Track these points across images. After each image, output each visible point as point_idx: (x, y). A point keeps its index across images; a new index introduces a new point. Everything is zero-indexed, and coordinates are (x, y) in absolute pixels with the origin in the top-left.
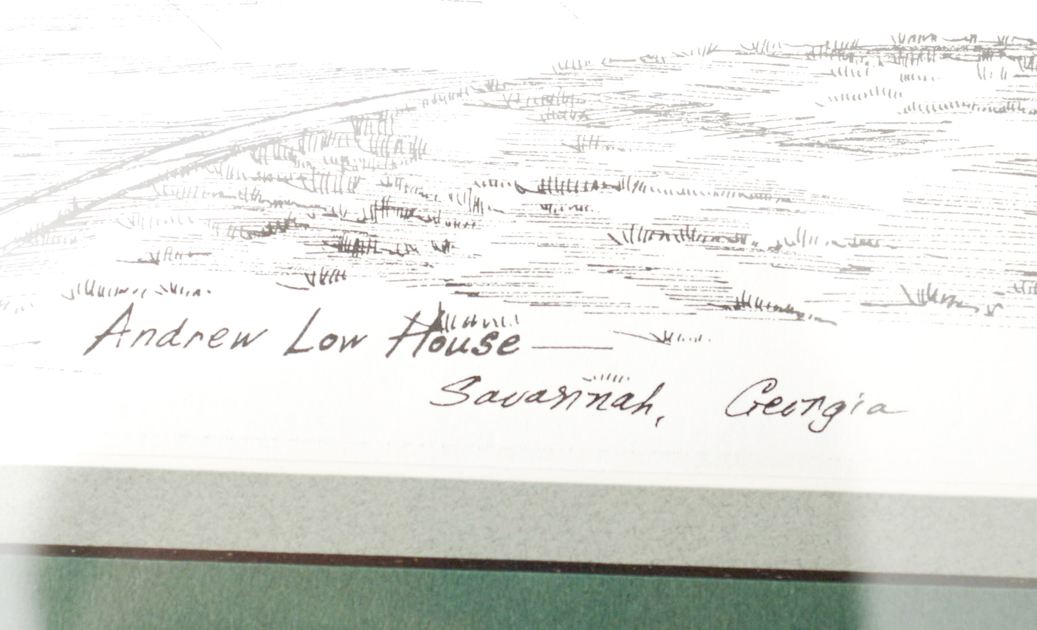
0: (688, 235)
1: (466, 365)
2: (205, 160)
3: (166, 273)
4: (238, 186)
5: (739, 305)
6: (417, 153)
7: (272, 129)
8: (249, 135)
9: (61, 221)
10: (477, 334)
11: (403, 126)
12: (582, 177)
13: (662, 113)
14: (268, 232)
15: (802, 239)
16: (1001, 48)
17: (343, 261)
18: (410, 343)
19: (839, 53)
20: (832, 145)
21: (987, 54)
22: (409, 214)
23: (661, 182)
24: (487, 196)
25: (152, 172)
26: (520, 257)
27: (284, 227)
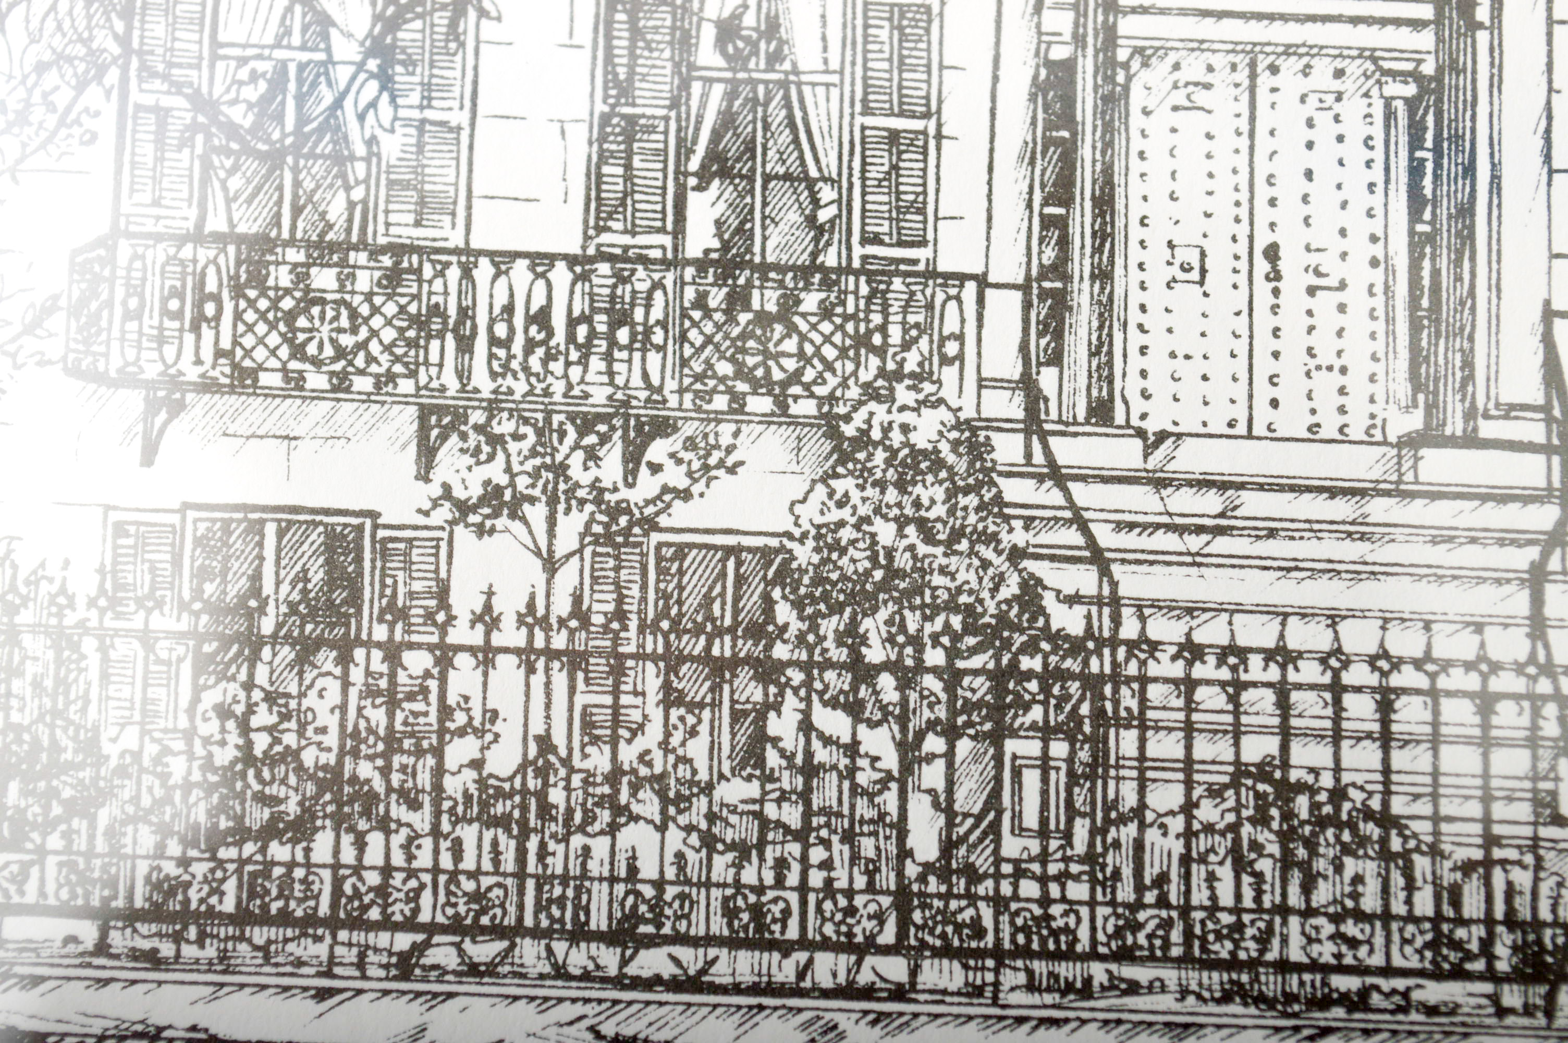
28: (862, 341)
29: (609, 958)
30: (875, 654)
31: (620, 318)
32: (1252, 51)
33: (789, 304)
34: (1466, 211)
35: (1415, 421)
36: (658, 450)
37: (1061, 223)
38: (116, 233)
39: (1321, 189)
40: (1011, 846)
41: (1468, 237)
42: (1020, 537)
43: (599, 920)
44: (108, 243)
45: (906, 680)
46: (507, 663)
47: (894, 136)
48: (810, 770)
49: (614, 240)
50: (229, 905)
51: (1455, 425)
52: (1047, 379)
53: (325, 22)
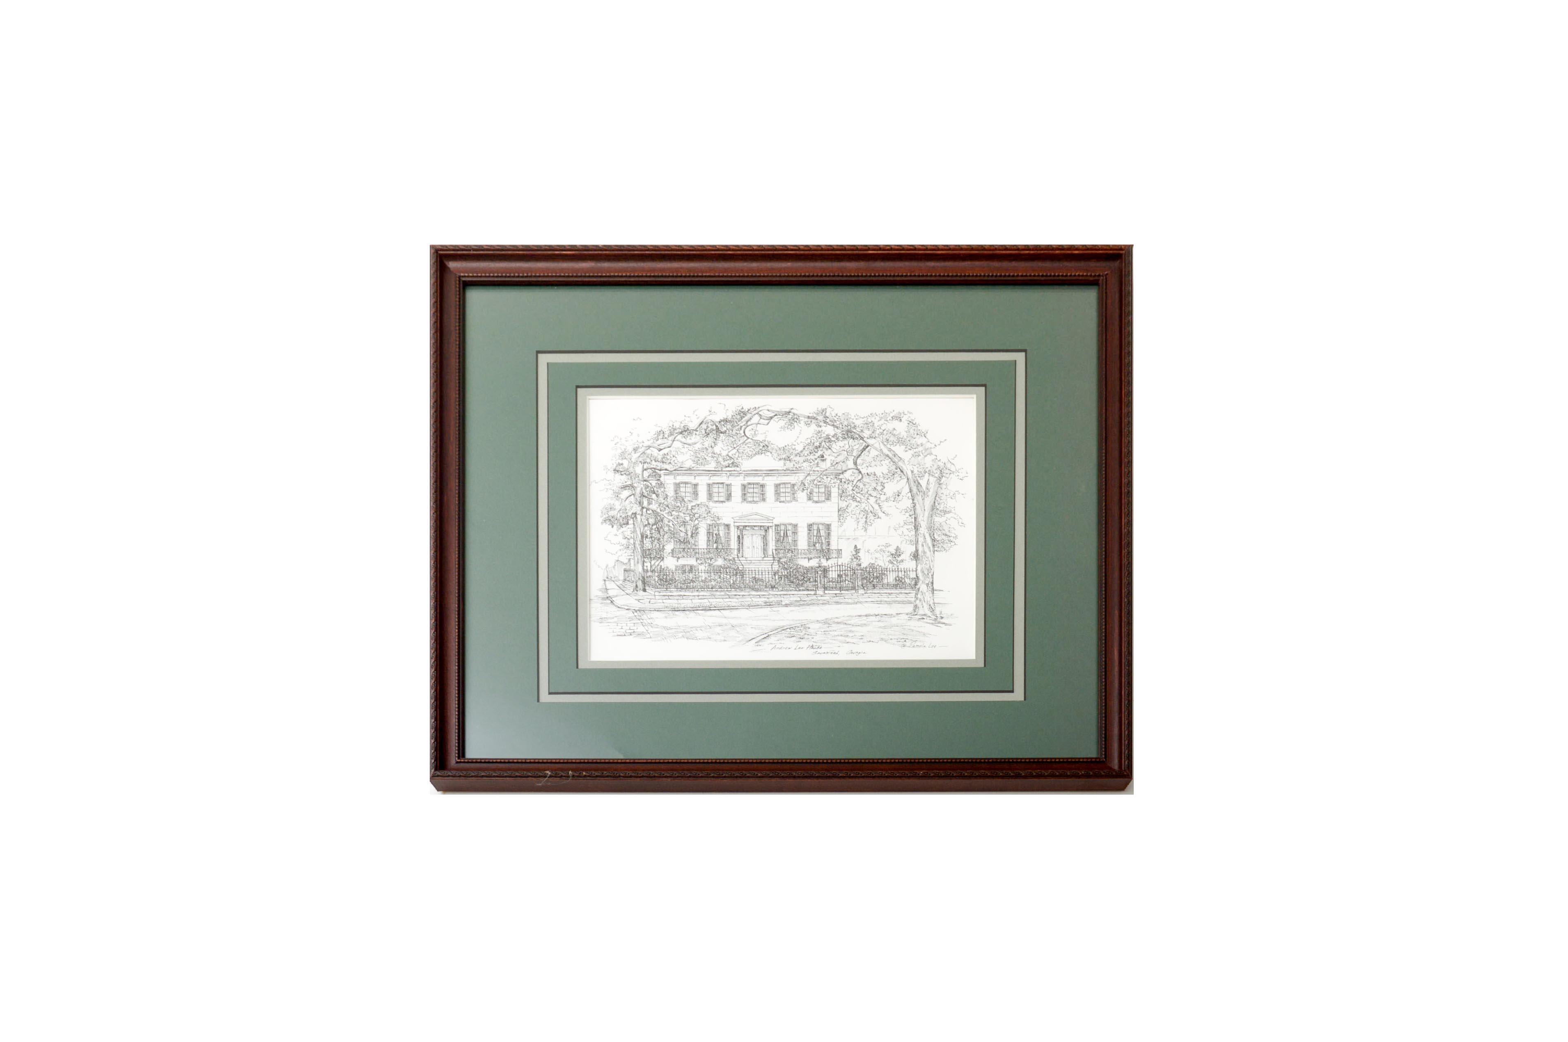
0: (842, 636)
1: (815, 650)
2: (784, 630)
3: (780, 641)
4: (788, 632)
5: (848, 643)
6: (809, 628)
7: (791, 626)
8: (789, 627)
9: (767, 637)
10: (817, 647)
11: (807, 626)
12: (828, 630)
13: (838, 623)
14: (792, 637)
15: (855, 635)
16: (878, 615)
17: (801, 640)
18: (809, 648)
19: (859, 616)
20: (858, 626)
21: (876, 616)
22: (808, 635)
23: (838, 630)
24: (818, 633)
25: (777, 631)
26: (821, 639)
27: (794, 636)
28: (726, 553)
29: (711, 590)
30: (728, 571)
31: (709, 552)
32: (752, 535)
33: (721, 551)
34: (767, 544)
35: (764, 556)
36: (712, 560)
37: (739, 545)
38: (674, 548)
39: (757, 543)
40: (737, 582)
41: (767, 545)
42: (737, 564)
43: (710, 587)
44: (674, 549)
45: (730, 573)
46: (703, 573)
47: (728, 541)
48: (724, 578)
49: (709, 547)
50: (685, 587)
51: (766, 556)
52: (739, 555)
53: (687, 534)
